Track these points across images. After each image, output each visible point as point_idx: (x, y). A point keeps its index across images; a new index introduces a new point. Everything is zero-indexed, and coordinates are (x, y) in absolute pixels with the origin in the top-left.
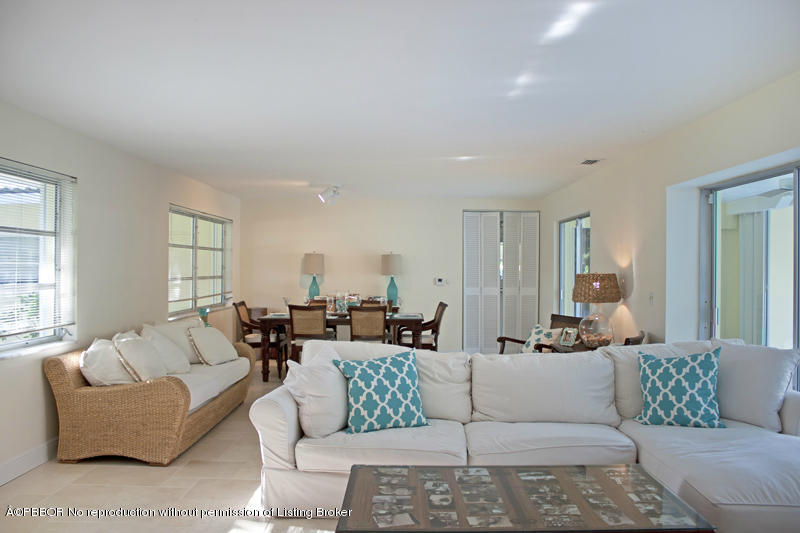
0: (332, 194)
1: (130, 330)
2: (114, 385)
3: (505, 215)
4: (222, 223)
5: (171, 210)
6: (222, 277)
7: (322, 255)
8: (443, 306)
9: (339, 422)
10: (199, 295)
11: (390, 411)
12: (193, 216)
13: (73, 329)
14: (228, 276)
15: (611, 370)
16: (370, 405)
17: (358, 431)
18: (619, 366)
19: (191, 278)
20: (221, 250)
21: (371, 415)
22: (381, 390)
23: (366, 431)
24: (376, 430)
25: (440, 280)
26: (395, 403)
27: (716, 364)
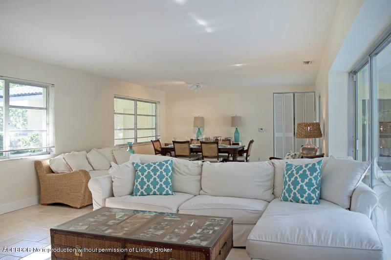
0: (196, 87)
1: (84, 150)
2: (61, 173)
3: (296, 94)
4: (155, 103)
5: (115, 97)
6: (155, 129)
7: (203, 118)
8: (251, 142)
9: (129, 190)
10: (138, 137)
11: (151, 187)
12: (134, 100)
13: (53, 149)
14: (158, 128)
15: (271, 171)
16: (142, 183)
17: (136, 195)
18: (276, 169)
19: (134, 129)
20: (155, 116)
21: (142, 188)
22: (149, 177)
23: (139, 196)
24: (145, 195)
25: (262, 129)
26: (155, 183)
27: (318, 169)
